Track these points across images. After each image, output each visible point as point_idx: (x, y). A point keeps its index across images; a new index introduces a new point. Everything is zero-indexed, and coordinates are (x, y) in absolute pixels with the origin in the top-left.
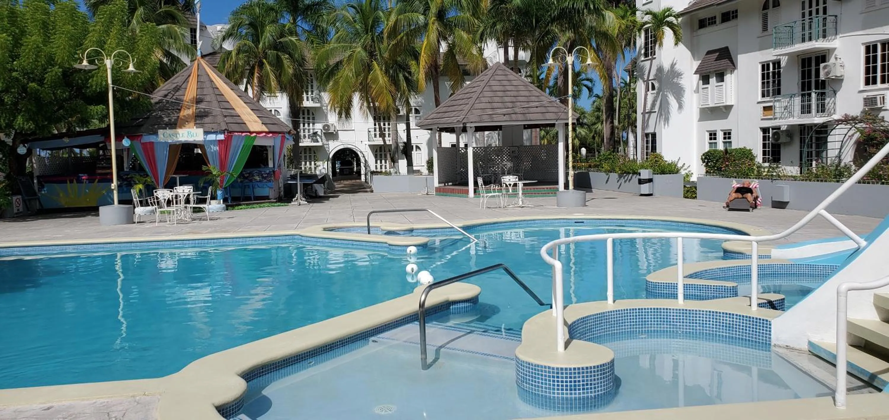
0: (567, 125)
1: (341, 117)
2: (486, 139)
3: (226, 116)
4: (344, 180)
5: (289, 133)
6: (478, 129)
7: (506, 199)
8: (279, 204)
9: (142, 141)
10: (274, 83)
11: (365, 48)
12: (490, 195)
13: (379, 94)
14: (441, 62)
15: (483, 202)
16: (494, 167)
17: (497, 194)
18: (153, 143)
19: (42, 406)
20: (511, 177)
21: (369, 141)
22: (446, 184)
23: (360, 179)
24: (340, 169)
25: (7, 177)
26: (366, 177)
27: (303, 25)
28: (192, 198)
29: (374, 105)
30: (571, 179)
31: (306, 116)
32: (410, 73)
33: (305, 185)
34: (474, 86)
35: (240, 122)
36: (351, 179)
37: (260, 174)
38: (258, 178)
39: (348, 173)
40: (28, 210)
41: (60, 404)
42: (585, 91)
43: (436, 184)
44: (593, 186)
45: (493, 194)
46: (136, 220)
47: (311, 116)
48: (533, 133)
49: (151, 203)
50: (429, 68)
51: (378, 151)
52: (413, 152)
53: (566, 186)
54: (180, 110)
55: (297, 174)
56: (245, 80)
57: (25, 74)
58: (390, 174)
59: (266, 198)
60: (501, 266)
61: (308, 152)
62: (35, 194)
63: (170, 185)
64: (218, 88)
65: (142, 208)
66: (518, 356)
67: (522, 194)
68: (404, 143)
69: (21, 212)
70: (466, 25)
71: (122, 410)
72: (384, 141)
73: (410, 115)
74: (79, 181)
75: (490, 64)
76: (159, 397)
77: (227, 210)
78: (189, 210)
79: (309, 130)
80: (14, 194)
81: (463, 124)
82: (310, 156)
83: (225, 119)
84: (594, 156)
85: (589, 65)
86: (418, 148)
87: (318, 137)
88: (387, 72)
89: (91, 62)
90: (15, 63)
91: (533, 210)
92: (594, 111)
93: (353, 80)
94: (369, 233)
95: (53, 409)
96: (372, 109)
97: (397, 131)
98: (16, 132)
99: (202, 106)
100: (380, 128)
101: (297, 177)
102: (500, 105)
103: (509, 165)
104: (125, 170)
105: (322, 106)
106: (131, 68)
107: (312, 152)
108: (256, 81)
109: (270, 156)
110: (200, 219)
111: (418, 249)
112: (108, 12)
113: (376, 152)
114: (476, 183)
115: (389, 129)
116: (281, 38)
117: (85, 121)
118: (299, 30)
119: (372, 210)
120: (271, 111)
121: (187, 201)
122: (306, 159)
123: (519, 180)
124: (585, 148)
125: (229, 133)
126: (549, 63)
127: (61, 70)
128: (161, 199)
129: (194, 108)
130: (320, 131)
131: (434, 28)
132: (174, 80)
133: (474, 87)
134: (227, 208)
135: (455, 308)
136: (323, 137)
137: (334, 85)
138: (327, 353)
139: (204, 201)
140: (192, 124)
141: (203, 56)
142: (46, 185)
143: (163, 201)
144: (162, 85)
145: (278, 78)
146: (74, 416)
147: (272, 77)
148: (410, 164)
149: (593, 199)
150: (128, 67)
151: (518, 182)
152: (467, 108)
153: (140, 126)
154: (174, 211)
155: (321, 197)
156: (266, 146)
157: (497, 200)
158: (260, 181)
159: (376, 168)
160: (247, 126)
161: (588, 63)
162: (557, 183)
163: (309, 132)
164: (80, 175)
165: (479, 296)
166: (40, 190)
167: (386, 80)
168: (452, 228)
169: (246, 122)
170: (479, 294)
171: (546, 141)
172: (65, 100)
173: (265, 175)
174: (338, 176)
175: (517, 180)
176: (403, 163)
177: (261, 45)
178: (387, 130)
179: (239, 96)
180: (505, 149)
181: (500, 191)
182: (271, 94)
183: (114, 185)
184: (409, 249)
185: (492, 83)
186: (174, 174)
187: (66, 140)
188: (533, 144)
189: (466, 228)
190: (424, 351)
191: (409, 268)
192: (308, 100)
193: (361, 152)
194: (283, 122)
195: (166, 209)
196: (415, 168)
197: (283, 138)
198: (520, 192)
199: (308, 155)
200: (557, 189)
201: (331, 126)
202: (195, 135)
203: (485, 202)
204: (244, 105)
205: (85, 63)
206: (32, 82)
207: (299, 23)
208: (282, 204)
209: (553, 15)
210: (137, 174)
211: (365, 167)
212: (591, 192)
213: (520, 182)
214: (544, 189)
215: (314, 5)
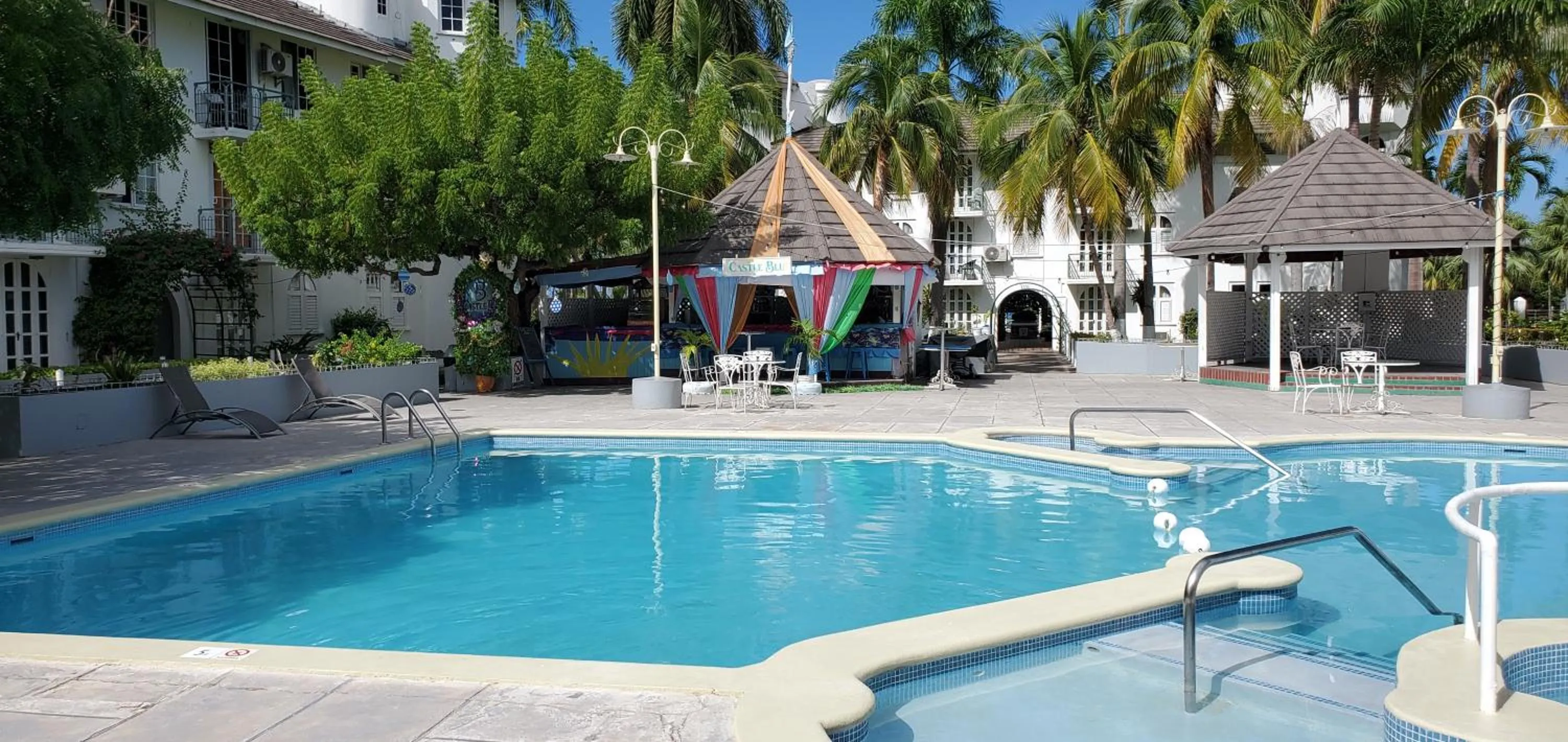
0: (1490, 251)
1: (1020, 234)
2: (1305, 275)
3: (829, 236)
4: (1020, 347)
5: (930, 264)
6: (1293, 257)
7: (1351, 395)
8: (909, 386)
9: (698, 277)
10: (906, 177)
11: (1071, 109)
12: (1316, 386)
13: (1093, 193)
14: (1218, 130)
15: (1301, 399)
16: (1322, 332)
17: (1331, 385)
18: (713, 278)
19: (567, 690)
20: (1362, 353)
21: (1069, 277)
22: (1222, 363)
23: (1050, 346)
24: (1013, 328)
25: (506, 328)
26: (1060, 344)
27: (961, 73)
28: (770, 372)
29: (1084, 210)
30: (1496, 362)
31: (957, 233)
32: (1155, 151)
33: (952, 355)
34: (1287, 174)
35: (851, 245)
36: (1033, 346)
37: (878, 334)
38: (874, 341)
39: (1026, 335)
40: (532, 380)
41: (592, 690)
42: (1530, 182)
43: (1203, 361)
44: (1544, 378)
45: (1322, 386)
46: (685, 403)
47: (965, 233)
48: (1410, 267)
49: (709, 376)
50: (1193, 141)
51: (1087, 296)
52: (1154, 299)
53: (1485, 374)
54: (756, 226)
55: (939, 336)
56: (858, 174)
57: (535, 170)
58: (1107, 339)
59: (887, 375)
60: (1351, 532)
61: (956, 297)
62: (542, 356)
63: (737, 349)
64: (818, 189)
65: (695, 383)
66: (1391, 711)
67: (1385, 387)
68: (1139, 282)
69: (522, 383)
70: (1271, 61)
71: (681, 714)
72: (1100, 277)
73: (1152, 229)
74: (603, 338)
75: (1319, 133)
76: (736, 700)
77: (824, 392)
78: (765, 389)
79: (961, 257)
80: (513, 354)
81: (1264, 246)
82: (961, 304)
83: (828, 241)
84: (1546, 314)
85: (1546, 130)
86: (1164, 290)
87: (976, 271)
88: (1112, 153)
89: (626, 150)
90: (522, 153)
91: (1409, 420)
92: (1549, 223)
93: (1046, 168)
94: (1072, 448)
95: (583, 697)
96: (1080, 221)
97: (1125, 260)
98: (519, 259)
99: (791, 218)
100: (1093, 255)
101: (940, 339)
102: (1341, 211)
103: (1356, 329)
104: (670, 321)
105: (986, 214)
106: (687, 159)
107: (965, 297)
108: (878, 173)
109: (896, 304)
110: (782, 406)
111: (1169, 485)
112: (652, 69)
113: (1083, 296)
114: (1285, 363)
115: (1109, 255)
116: (923, 98)
117: (613, 244)
118: (954, 84)
119: (1080, 407)
120: (898, 224)
121: (763, 375)
122: (952, 308)
123: (1381, 359)
124: (1525, 296)
125: (833, 266)
126: (1454, 128)
127: (583, 164)
128: (725, 371)
129: (779, 223)
130: (980, 259)
131: (1207, 65)
132: (748, 176)
133: (1287, 177)
134: (825, 388)
135: (1249, 603)
136: (986, 271)
137: (1012, 176)
138: (1008, 660)
139: (789, 376)
140: (774, 250)
141: (795, 134)
142: (556, 341)
143: (727, 374)
144: (729, 185)
145: (914, 168)
146: (613, 713)
147: (904, 167)
148: (1148, 321)
149: (1546, 404)
150: (682, 156)
151: (1376, 365)
152: (1271, 217)
153: (694, 252)
154: (742, 392)
155: (979, 377)
156: (889, 287)
157: (1330, 397)
158: (878, 346)
159: (1082, 328)
160: (861, 253)
161: (1543, 126)
162: (1461, 368)
163: (960, 261)
164: (605, 327)
165: (1299, 586)
166: (548, 349)
167: (1109, 166)
168: (1239, 448)
169: (859, 245)
170: (1299, 581)
171: (1434, 281)
172: (587, 210)
173: (886, 337)
174: (1008, 341)
175: (1375, 359)
176: (1134, 320)
177: (889, 112)
178: (1104, 256)
179: (850, 202)
180: (1349, 298)
181: (1337, 379)
182: (901, 195)
183: (655, 345)
184: (1151, 484)
185: (1324, 168)
186: (743, 330)
187: (585, 272)
188: (1409, 289)
189: (1266, 450)
190: (1191, 678)
191: (1159, 521)
192: (961, 205)
193: (1054, 297)
194: (919, 246)
195: (731, 386)
196: (1158, 329)
197: (920, 273)
198: (1382, 384)
199: (956, 301)
200: (1463, 381)
201: (1000, 250)
202: (778, 267)
203: (1305, 401)
204: (859, 216)
205: (620, 151)
206: (544, 183)
207: (955, 71)
208: (913, 387)
209: (1461, 32)
210: (688, 329)
211: (1060, 324)
212: (1542, 389)
213: (1381, 365)
214: (1433, 378)
215: (981, 37)
